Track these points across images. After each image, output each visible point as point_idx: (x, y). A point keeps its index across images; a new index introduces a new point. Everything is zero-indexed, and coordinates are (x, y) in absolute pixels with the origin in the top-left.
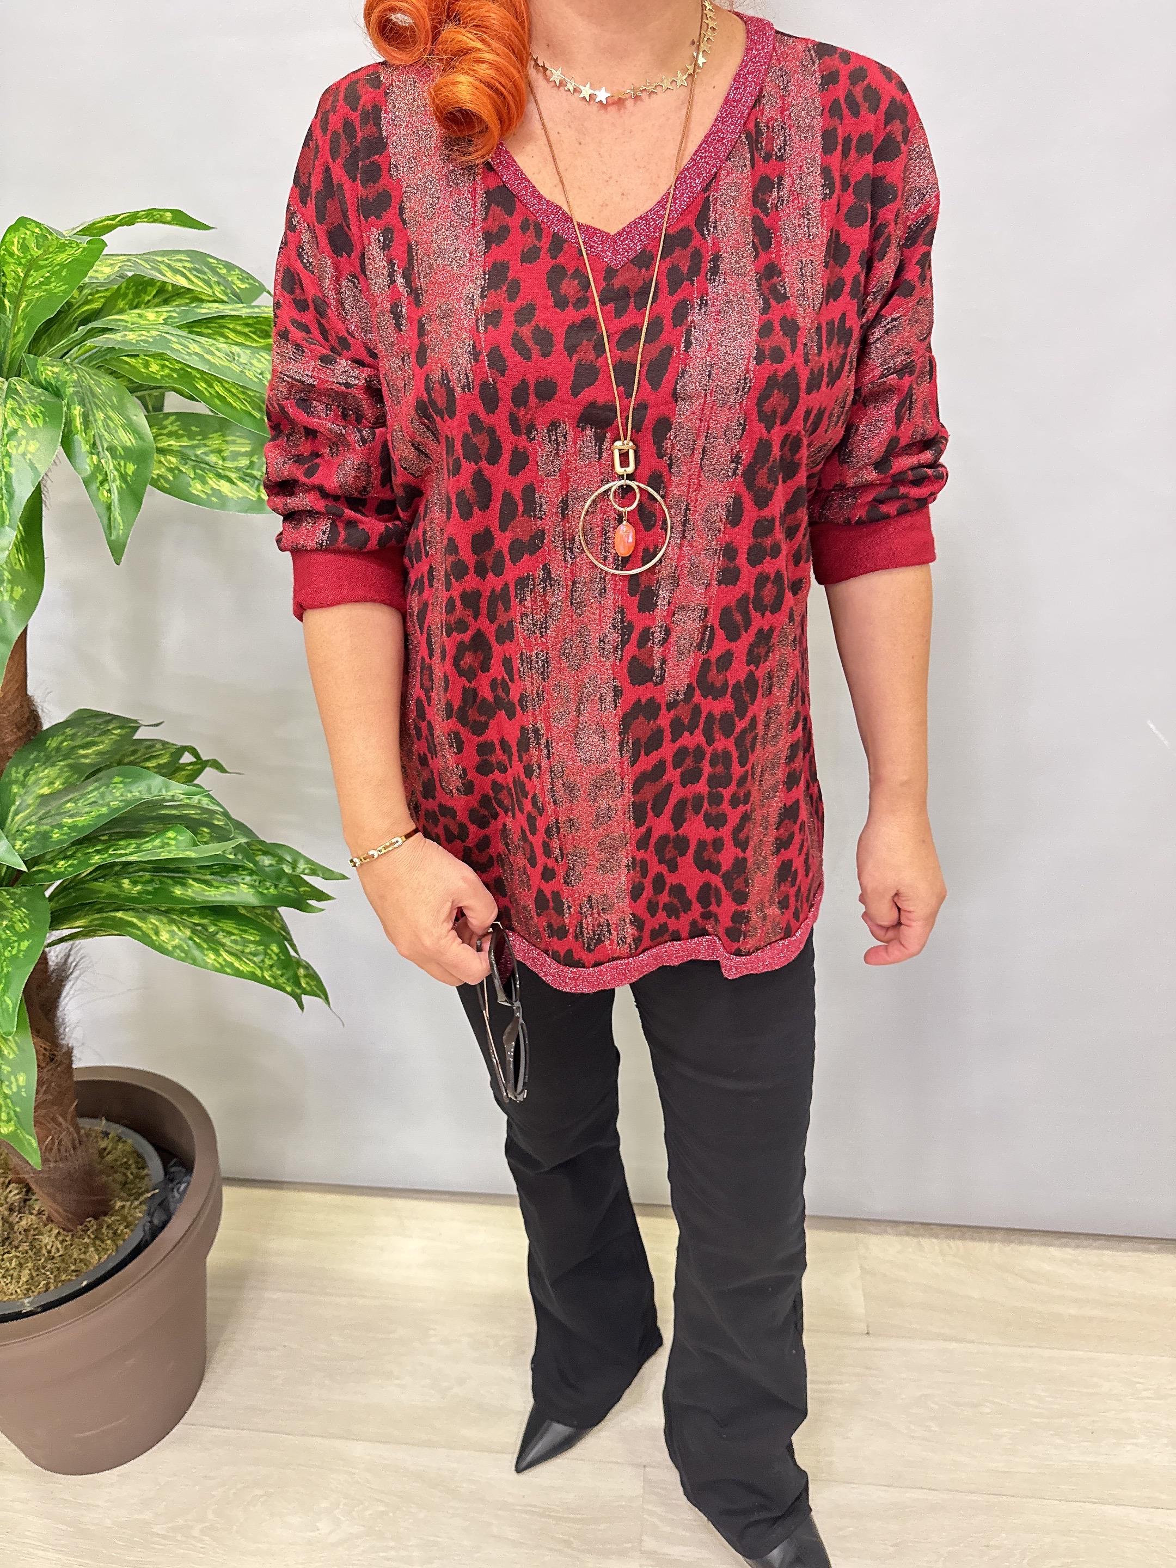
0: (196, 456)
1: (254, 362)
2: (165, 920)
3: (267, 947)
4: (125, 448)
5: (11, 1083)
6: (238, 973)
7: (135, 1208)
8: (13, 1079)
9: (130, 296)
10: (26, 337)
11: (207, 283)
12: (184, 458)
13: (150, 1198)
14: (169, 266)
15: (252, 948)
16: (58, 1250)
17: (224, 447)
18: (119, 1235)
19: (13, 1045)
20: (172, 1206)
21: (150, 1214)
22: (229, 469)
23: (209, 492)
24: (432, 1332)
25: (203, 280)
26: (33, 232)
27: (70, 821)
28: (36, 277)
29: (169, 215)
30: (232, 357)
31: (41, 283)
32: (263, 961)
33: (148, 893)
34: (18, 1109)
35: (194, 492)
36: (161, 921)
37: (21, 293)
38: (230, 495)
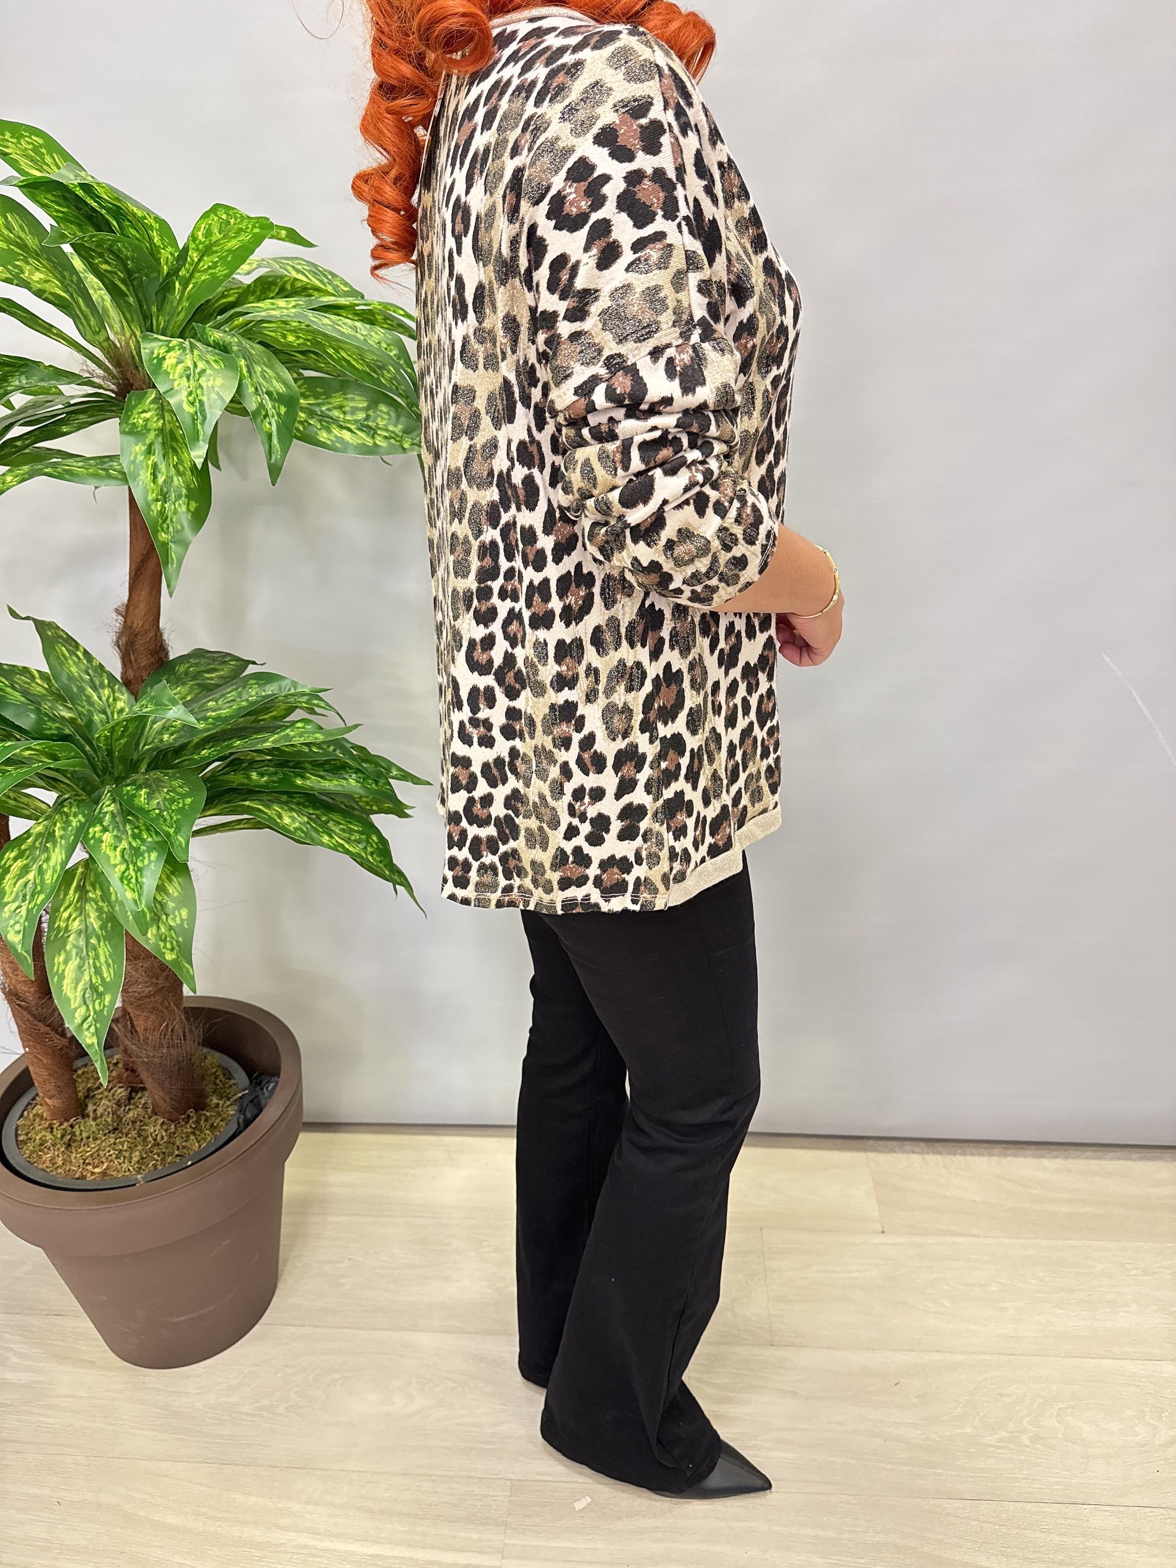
0: (322, 411)
1: (373, 334)
2: (286, 808)
3: (369, 837)
4: (278, 393)
5: (175, 917)
6: (347, 852)
7: (227, 1107)
8: (177, 913)
9: (258, 293)
10: (186, 316)
11: (322, 281)
12: (311, 413)
13: (240, 1098)
14: (293, 267)
15: (356, 836)
16: (162, 1138)
17: (345, 403)
18: (215, 1127)
19: (177, 886)
20: (263, 1102)
21: (242, 1110)
22: (349, 421)
23: (334, 439)
24: (485, 1243)
25: (319, 280)
26: (220, 218)
27: (214, 714)
28: (207, 262)
29: (284, 233)
30: (355, 329)
31: (209, 267)
32: (365, 848)
33: (275, 782)
34: (180, 939)
35: (321, 439)
36: (282, 808)
37: (192, 275)
38: (351, 441)
